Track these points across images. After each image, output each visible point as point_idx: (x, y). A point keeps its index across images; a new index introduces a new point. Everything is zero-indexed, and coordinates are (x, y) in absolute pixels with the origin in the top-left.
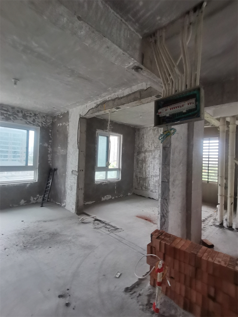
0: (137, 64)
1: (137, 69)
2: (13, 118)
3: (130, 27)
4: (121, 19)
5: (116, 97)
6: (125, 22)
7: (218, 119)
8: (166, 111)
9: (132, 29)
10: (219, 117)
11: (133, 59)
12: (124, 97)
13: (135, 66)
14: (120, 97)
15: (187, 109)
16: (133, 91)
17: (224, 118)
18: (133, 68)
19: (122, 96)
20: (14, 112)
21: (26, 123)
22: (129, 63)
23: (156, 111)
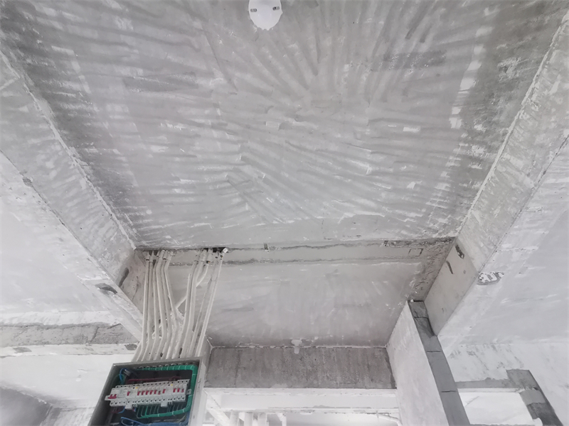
0: (110, 282)
1: (107, 289)
3: (121, 227)
4: (111, 213)
5: (37, 321)
6: (116, 219)
7: (228, 414)
8: (128, 395)
9: (124, 232)
10: (229, 409)
11: (104, 273)
12: (56, 327)
13: (104, 284)
14: (45, 324)
15: (170, 401)
16: (83, 322)
17: (237, 413)
18: (97, 286)
19: (51, 323)
22: (95, 276)
23: (107, 391)
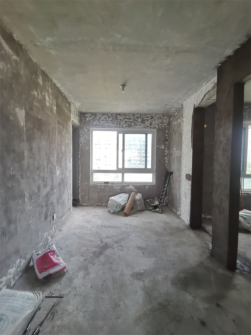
2: (134, 125)
20: (135, 119)
21: (144, 127)
